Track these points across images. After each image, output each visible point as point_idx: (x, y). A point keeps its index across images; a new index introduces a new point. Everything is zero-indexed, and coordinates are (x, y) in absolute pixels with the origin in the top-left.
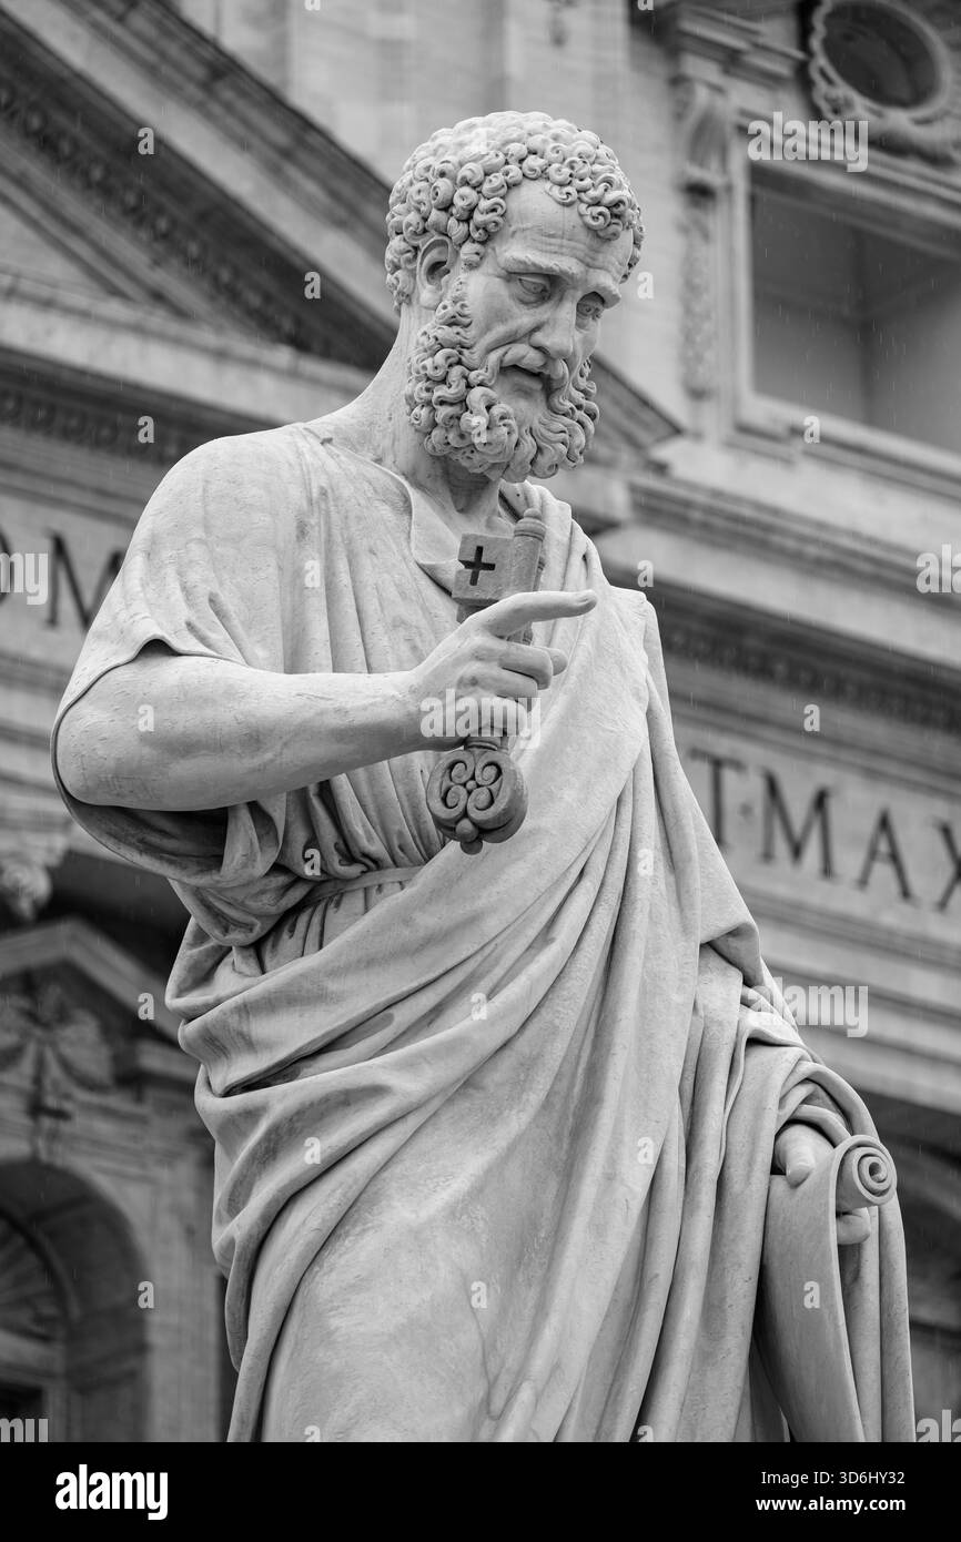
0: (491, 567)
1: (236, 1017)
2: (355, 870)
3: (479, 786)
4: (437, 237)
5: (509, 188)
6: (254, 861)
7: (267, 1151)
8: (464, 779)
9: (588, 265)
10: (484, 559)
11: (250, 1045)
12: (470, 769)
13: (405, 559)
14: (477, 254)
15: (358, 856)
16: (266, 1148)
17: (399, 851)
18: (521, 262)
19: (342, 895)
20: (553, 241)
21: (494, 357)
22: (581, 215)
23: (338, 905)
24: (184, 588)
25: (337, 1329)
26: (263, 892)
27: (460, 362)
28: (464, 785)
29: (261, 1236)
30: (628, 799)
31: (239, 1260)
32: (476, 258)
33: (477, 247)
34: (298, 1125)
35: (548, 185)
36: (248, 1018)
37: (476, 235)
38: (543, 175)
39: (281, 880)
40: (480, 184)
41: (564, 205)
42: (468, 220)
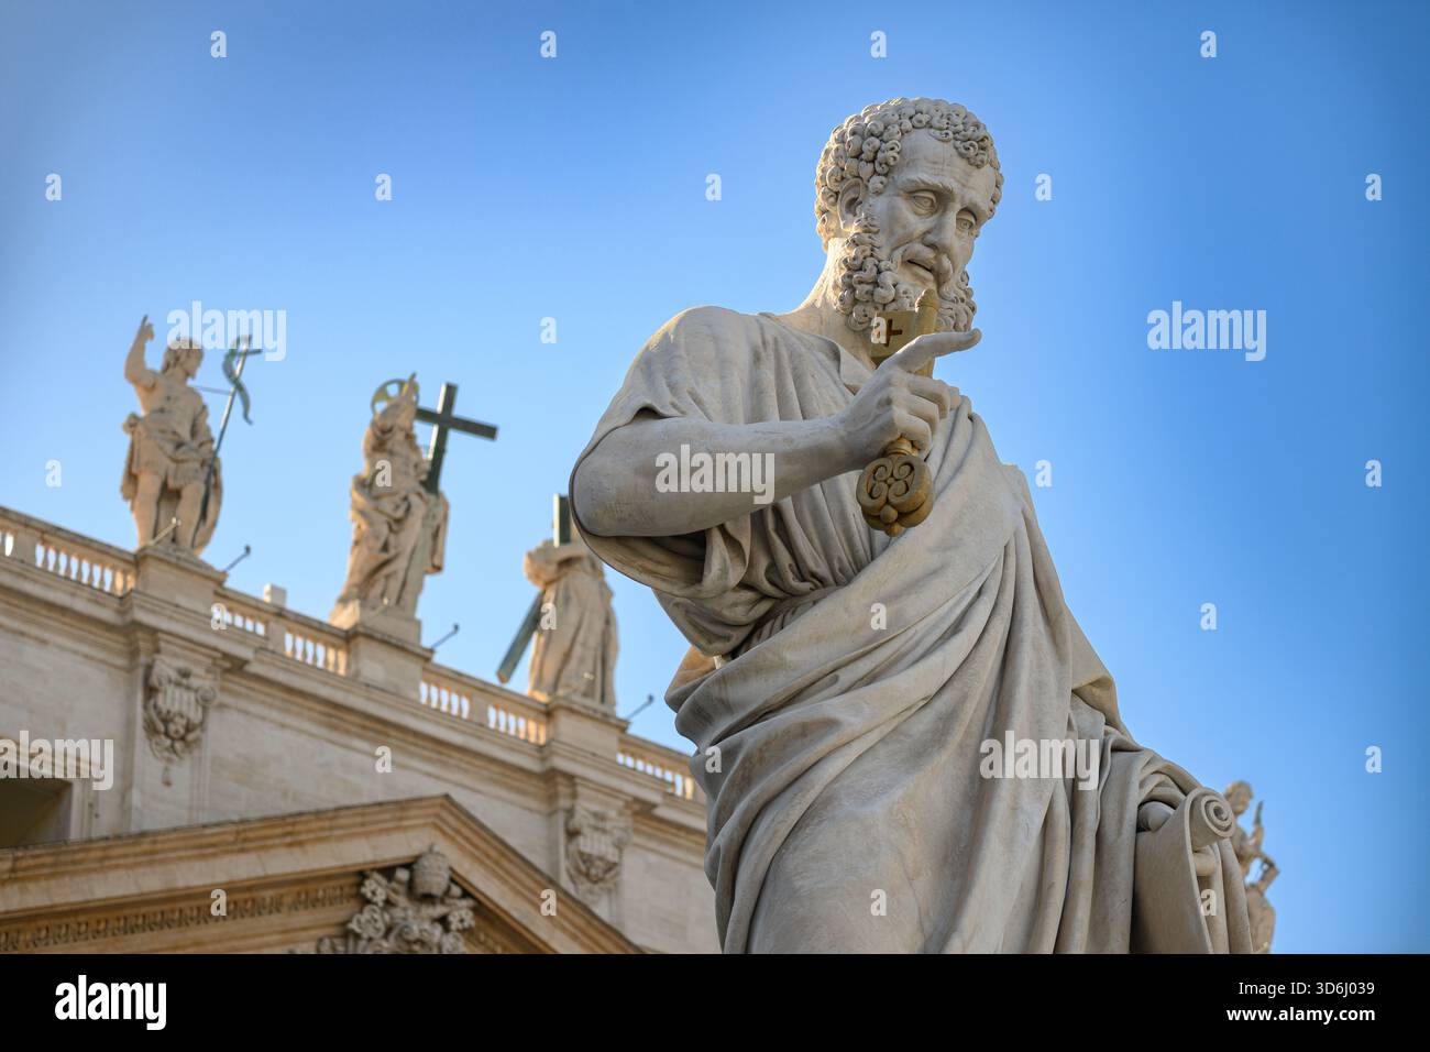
0: (900, 332)
1: (717, 688)
2: (806, 586)
3: (897, 480)
4: (853, 180)
5: (902, 134)
6: (727, 573)
7: (743, 778)
8: (884, 478)
9: (963, 185)
10: (894, 328)
11: (728, 707)
12: (890, 470)
13: (835, 382)
14: (882, 183)
15: (807, 576)
16: (743, 776)
17: (838, 571)
18: (913, 181)
19: (797, 607)
20: (936, 166)
21: (898, 254)
22: (957, 148)
23: (793, 613)
24: (669, 386)
25: (802, 887)
26: (735, 605)
27: (872, 256)
28: (885, 481)
29: (740, 840)
30: (1012, 551)
31: (723, 861)
32: (880, 186)
33: (883, 179)
34: (766, 755)
35: (933, 130)
36: (726, 688)
37: (879, 169)
38: (929, 125)
39: (749, 595)
40: (882, 134)
41: (943, 141)
42: (873, 161)
